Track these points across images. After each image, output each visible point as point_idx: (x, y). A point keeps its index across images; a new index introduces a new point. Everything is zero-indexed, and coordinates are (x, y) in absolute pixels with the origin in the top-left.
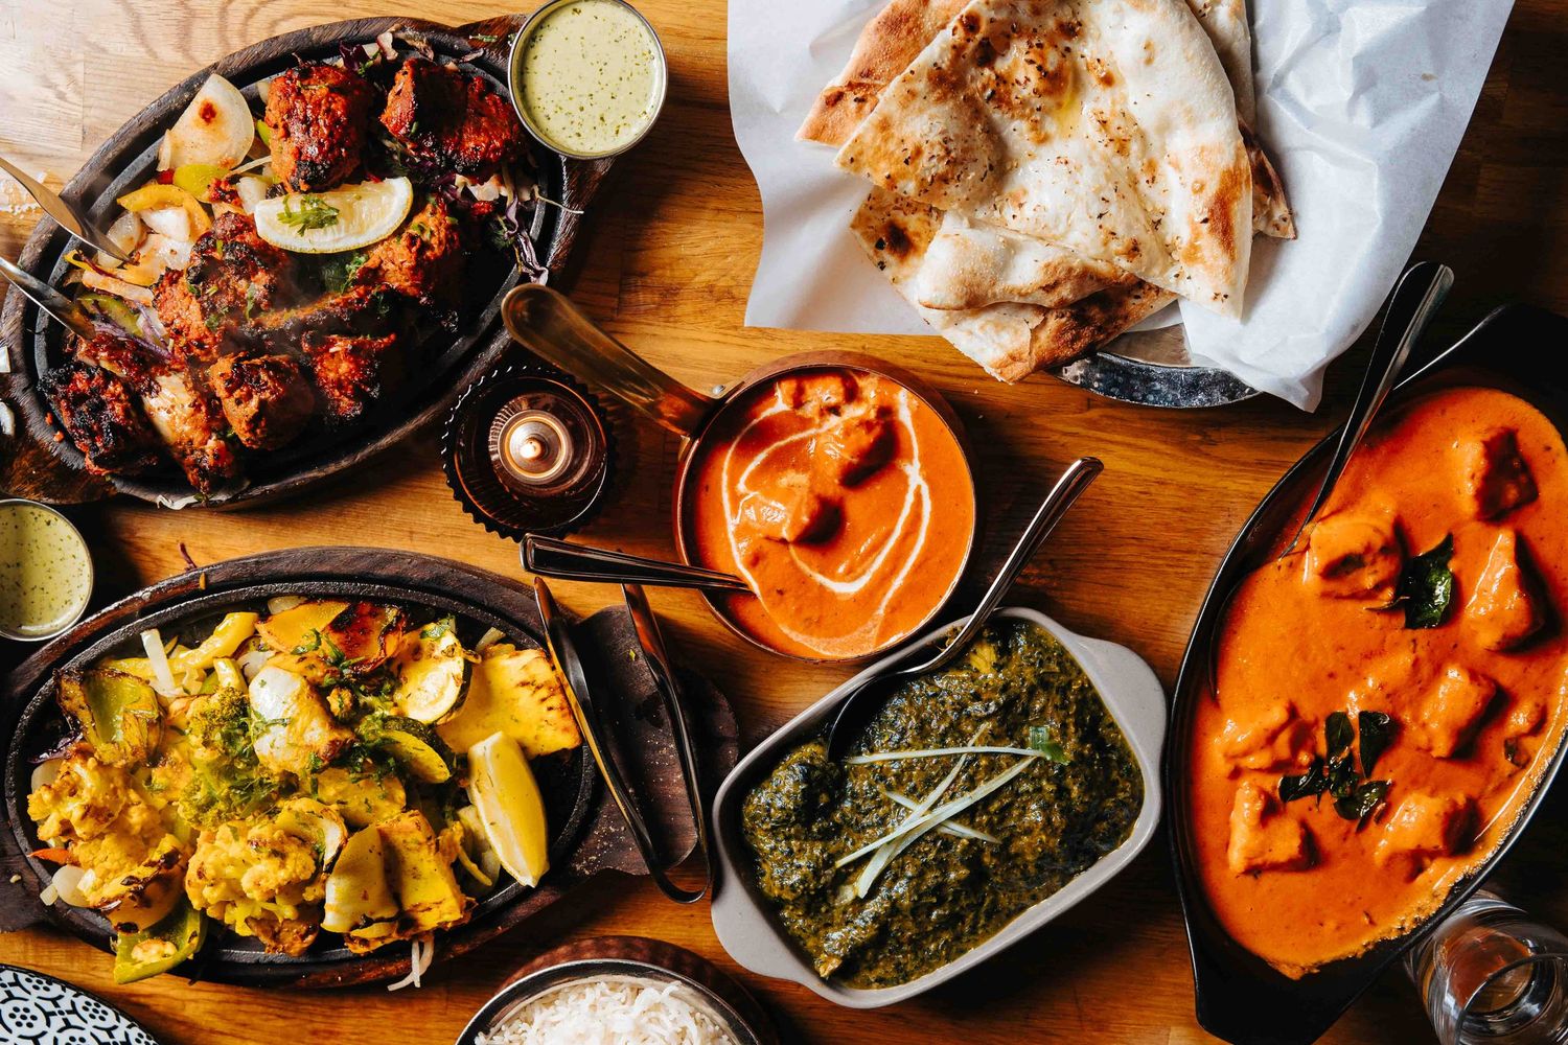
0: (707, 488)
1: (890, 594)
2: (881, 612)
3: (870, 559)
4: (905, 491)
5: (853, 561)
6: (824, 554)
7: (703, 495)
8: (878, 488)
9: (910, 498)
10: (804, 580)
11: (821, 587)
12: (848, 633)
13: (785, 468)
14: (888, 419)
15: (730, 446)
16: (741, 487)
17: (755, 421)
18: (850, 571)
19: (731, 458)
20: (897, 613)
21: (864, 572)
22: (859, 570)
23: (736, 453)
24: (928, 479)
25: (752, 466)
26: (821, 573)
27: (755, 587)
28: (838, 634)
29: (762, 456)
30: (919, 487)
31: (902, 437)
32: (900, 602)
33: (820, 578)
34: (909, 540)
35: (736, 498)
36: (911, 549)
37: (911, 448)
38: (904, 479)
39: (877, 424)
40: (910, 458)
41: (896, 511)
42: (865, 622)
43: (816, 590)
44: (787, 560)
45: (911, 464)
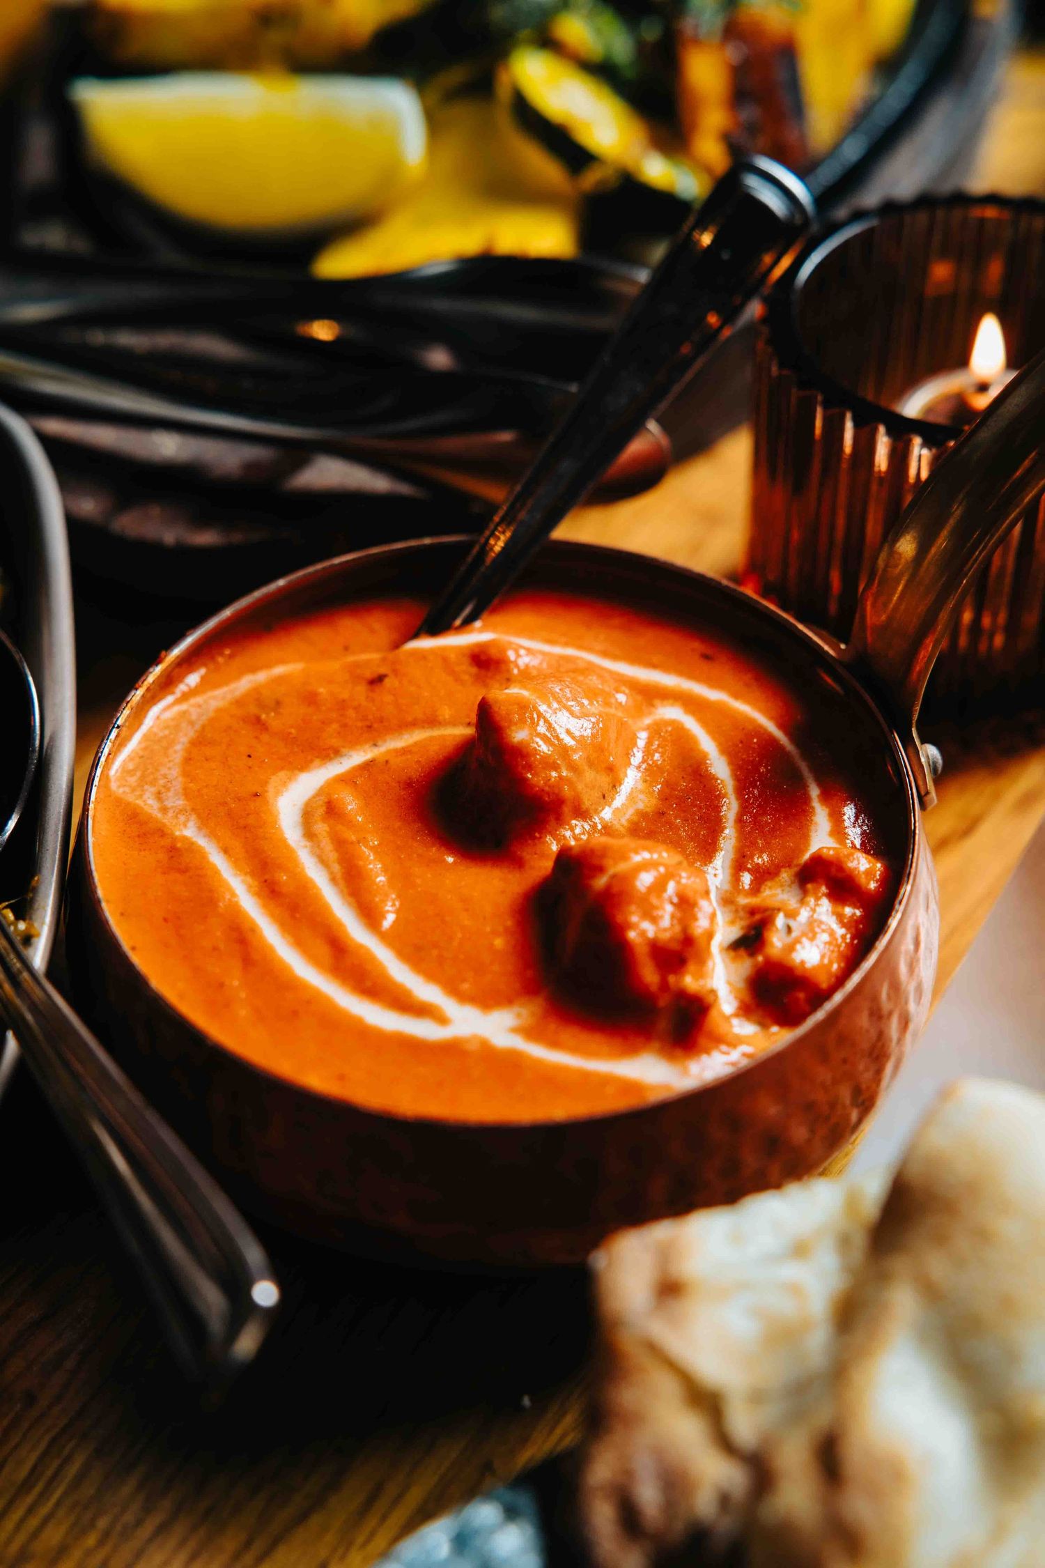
0: (706, 657)
1: (217, 859)
2: (190, 831)
3: (332, 856)
4: (453, 990)
5: (350, 824)
6: (408, 784)
7: (697, 645)
8: (499, 943)
9: (426, 991)
10: (372, 729)
11: (329, 753)
12: (188, 760)
13: (665, 798)
14: (663, 1025)
15: (781, 726)
16: (671, 713)
17: (814, 792)
18: (332, 810)
19: (752, 721)
20: (162, 856)
21: (309, 834)
22: (321, 828)
23: (760, 732)
24: (452, 1049)
25: (708, 745)
26: (367, 766)
27: (426, 643)
28: (200, 742)
29: (720, 768)
30: (442, 1019)
31: (595, 1041)
32: (184, 871)
33: (356, 758)
34: (324, 951)
35: (650, 695)
36: (299, 944)
37: (554, 1044)
38: (486, 1000)
39: (664, 985)
40: (531, 1033)
41: (414, 955)
42: (187, 793)
43: (335, 742)
44: (446, 712)
45: (516, 1030)
